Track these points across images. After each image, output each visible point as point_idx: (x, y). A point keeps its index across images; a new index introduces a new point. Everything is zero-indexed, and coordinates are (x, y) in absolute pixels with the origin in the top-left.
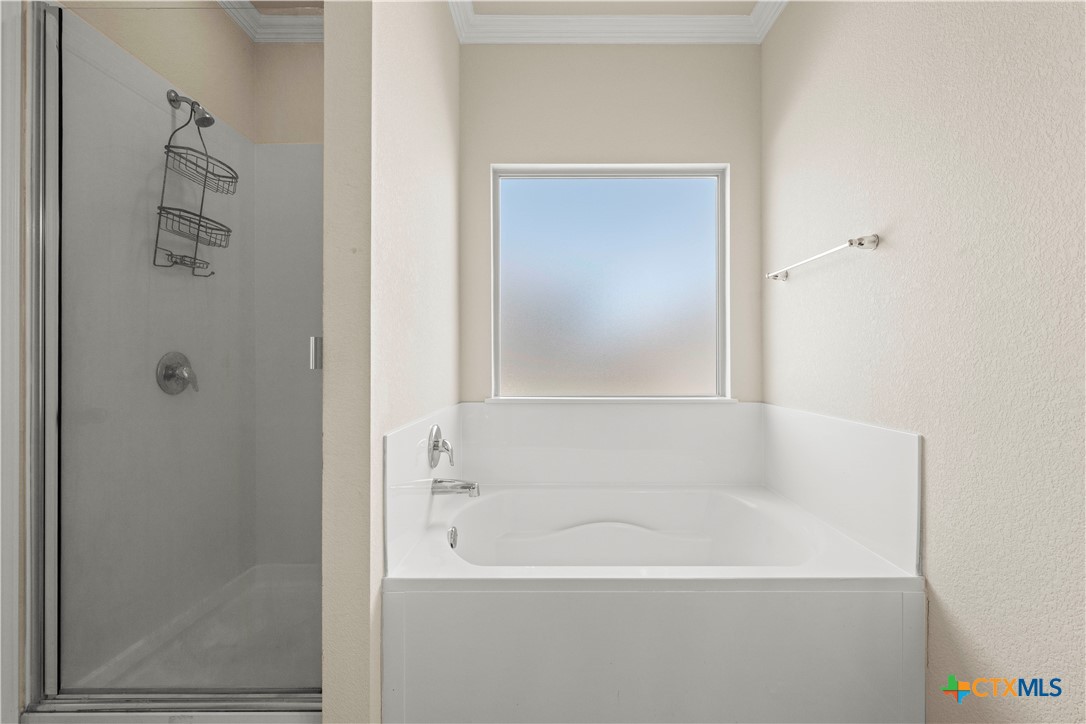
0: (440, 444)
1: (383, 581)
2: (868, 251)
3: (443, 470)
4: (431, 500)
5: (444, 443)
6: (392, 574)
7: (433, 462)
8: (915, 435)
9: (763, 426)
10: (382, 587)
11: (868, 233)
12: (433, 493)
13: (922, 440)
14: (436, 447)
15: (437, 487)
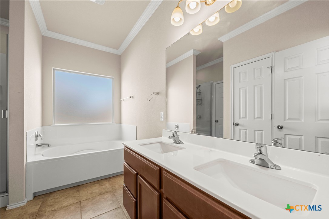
0: (38, 135)
1: (26, 163)
2: (132, 99)
3: (39, 141)
4: (36, 149)
5: (39, 135)
6: (28, 161)
7: (36, 140)
8: (136, 126)
9: (120, 127)
10: (26, 164)
11: (132, 96)
12: (36, 147)
13: (136, 127)
14: (37, 136)
15: (37, 146)
